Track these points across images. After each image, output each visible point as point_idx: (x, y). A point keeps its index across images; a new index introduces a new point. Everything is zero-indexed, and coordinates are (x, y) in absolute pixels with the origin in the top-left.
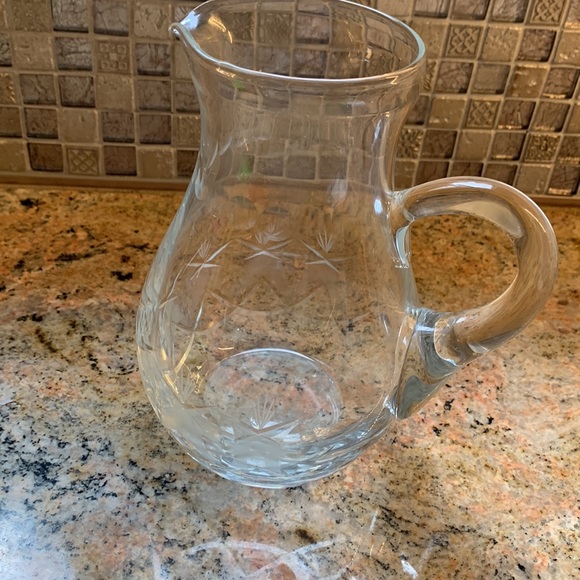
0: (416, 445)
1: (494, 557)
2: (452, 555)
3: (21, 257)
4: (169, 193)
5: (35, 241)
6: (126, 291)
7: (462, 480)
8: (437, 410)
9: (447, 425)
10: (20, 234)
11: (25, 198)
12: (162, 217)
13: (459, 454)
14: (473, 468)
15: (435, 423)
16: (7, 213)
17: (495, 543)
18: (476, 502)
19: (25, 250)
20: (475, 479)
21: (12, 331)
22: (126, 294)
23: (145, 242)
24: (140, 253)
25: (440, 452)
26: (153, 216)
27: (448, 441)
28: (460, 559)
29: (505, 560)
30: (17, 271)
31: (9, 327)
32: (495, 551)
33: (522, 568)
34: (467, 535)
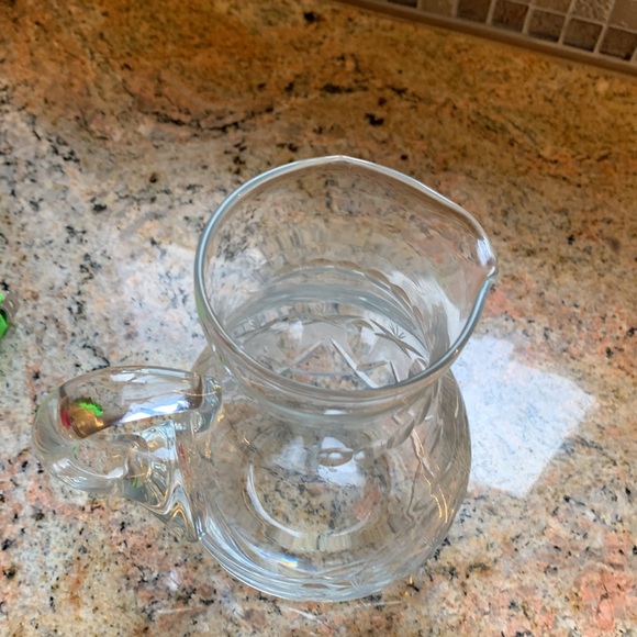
0: (583, 360)
1: (608, 475)
2: (572, 461)
3: (291, 78)
4: (444, 31)
5: (308, 64)
6: (373, 138)
7: (611, 403)
8: (619, 333)
9: (621, 350)
10: (296, 53)
11: (308, 10)
12: (429, 59)
13: (620, 381)
14: (626, 397)
15: (610, 345)
16: (289, 26)
17: (615, 464)
18: (615, 426)
19: (297, 72)
20: (624, 406)
21: (271, 156)
22: (372, 141)
23: (405, 86)
24: (397, 98)
25: (602, 372)
26: (421, 56)
27: (615, 365)
28: (577, 468)
29: (616, 481)
30: (286, 94)
31: (268, 151)
32: (611, 471)
33: (628, 492)
34: (593, 450)
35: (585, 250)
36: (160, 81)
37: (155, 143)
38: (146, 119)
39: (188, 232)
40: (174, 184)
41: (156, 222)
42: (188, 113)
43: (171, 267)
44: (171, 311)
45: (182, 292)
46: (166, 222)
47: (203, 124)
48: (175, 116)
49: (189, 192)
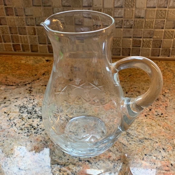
0: (139, 119)
1: (156, 146)
2: (144, 144)
3: (44, 72)
5: (48, 69)
7: (151, 128)
8: (147, 111)
9: (149, 114)
10: (44, 67)
11: (47, 59)
13: (151, 122)
14: (154, 125)
15: (146, 114)
16: (42, 63)
17: (157, 143)
18: (154, 133)
19: (45, 71)
20: (154, 128)
21: (40, 88)
25: (146, 120)
27: (148, 118)
28: (146, 146)
29: (159, 147)
30: (43, 76)
31: (39, 87)
32: (156, 145)
33: (163, 149)
34: (149, 140)
35: (131, 94)
36: (7, 78)
37: (5, 91)
38: (3, 86)
39: (16, 109)
40: (11, 99)
41: (6, 108)
42: (15, 83)
43: (11, 118)
44: (11, 128)
45: (14, 123)
46: (9, 107)
47: (19, 85)
48: (11, 84)
49: (16, 99)
